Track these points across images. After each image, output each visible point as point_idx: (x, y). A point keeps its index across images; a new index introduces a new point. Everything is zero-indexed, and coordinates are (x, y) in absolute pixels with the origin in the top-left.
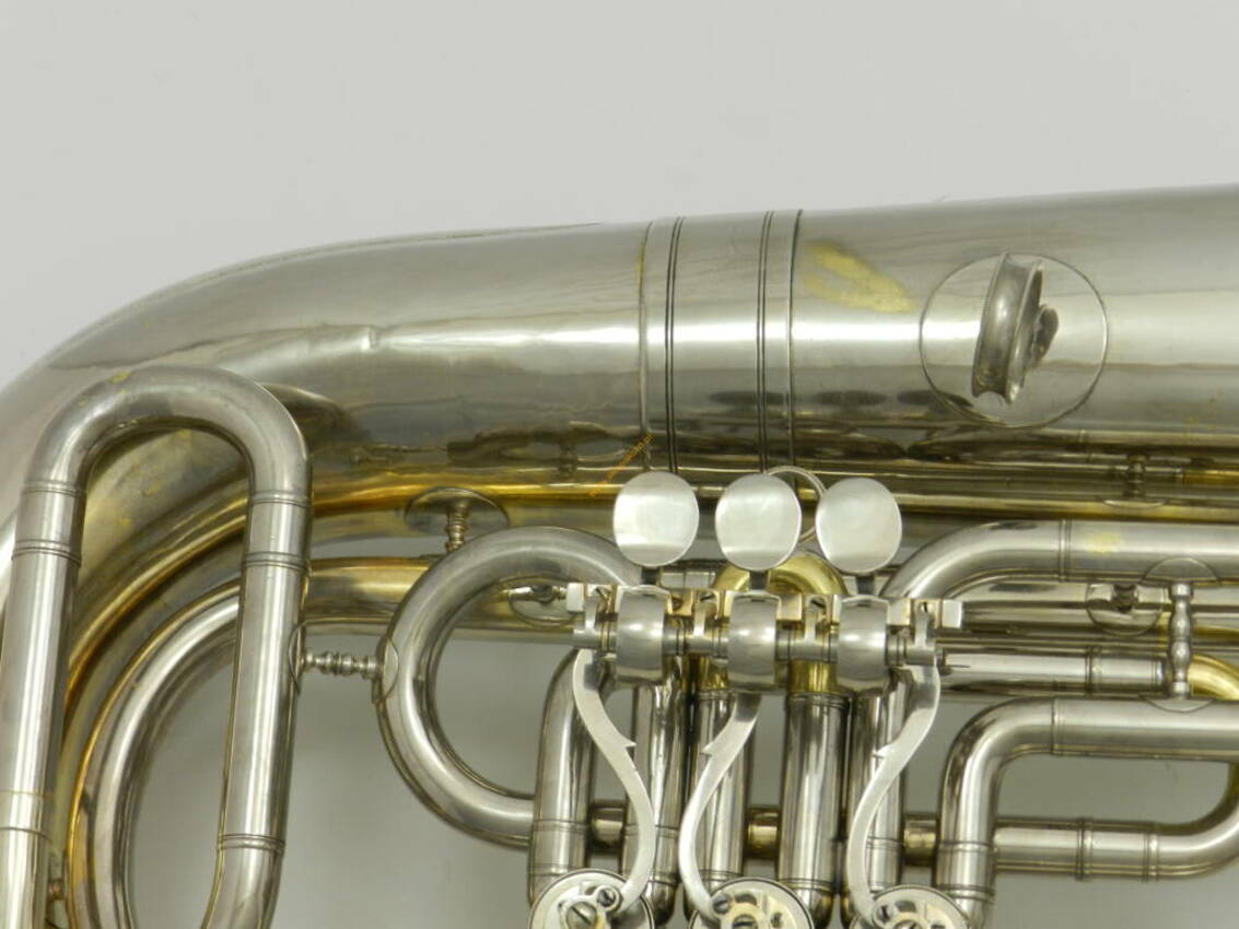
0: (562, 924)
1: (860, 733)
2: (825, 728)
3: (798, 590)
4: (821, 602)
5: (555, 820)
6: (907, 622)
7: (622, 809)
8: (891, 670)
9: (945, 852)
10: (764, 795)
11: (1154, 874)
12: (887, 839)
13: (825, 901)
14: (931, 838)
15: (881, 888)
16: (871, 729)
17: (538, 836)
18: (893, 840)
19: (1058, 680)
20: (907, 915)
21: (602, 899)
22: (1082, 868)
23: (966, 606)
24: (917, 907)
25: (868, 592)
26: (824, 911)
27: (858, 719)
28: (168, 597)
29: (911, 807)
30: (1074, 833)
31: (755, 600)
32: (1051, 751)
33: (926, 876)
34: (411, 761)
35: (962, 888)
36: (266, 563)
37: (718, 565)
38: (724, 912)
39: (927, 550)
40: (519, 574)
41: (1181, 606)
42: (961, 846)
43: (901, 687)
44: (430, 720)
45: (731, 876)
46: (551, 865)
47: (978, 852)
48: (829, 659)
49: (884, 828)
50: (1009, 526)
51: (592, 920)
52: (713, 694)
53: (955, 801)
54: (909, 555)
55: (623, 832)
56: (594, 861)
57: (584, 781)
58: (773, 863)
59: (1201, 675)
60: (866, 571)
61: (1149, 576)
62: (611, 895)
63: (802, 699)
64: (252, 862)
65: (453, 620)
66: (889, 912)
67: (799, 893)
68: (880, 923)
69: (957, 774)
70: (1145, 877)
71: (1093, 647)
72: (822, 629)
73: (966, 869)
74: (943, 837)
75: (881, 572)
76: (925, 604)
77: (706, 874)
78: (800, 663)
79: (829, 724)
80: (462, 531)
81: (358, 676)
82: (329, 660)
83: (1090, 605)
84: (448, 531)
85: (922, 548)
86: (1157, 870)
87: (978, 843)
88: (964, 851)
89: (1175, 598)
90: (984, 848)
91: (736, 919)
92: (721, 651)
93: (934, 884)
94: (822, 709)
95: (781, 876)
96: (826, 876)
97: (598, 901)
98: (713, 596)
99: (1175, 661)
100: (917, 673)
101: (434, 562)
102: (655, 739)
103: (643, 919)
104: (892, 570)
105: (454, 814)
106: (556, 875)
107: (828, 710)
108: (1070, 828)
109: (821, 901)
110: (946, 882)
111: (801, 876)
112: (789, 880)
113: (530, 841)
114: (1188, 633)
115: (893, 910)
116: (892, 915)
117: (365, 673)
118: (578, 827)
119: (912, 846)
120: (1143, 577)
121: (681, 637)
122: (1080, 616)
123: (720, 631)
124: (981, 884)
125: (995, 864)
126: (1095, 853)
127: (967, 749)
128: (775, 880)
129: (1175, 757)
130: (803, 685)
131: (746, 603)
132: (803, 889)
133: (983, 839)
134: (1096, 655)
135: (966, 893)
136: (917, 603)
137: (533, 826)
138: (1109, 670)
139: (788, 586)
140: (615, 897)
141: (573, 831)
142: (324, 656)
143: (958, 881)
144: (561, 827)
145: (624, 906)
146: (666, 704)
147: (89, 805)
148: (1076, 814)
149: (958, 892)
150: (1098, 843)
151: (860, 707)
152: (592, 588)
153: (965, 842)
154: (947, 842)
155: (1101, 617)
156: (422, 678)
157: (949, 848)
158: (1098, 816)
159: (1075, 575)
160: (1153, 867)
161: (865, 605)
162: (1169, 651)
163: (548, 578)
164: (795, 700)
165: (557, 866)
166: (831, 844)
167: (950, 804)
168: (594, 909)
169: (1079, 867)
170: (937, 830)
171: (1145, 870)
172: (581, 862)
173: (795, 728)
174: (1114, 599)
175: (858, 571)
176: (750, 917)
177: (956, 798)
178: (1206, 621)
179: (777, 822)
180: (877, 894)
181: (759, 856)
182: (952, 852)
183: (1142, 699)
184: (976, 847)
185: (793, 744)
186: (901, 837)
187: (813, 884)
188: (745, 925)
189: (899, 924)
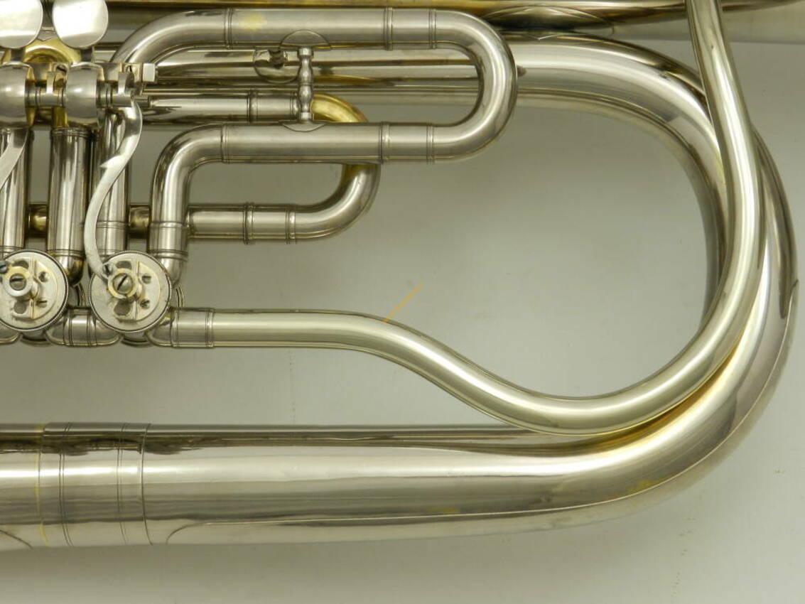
1: (98, 152)
2: (76, 150)
4: (63, 68)
9: (155, 228)
10: (37, 197)
11: (294, 238)
12: (118, 221)
13: (78, 263)
15: (112, 253)
16: (105, 149)
18: (121, 222)
19: (233, 114)
20: (122, 270)
22: (247, 235)
24: (132, 265)
25: (89, 60)
26: (77, 271)
27: (97, 143)
29: (134, 199)
30: (241, 213)
31: (16, 68)
32: (222, 160)
33: (141, 244)
35: (166, 251)
38: (5, 272)
39: (140, 31)
41: (306, 62)
42: (164, 224)
45: (16, 250)
47: (176, 227)
48: (63, 105)
49: (115, 215)
50: (199, 14)
53: (160, 194)
54: (129, 35)
58: (44, 240)
59: (323, 107)
60: (84, 46)
61: (283, 43)
63: (61, 132)
66: (110, 269)
67: (60, 259)
68: (105, 276)
69: (161, 176)
70: (288, 240)
71: (251, 91)
72: (60, 85)
73: (168, 239)
74: (153, 219)
75: (101, 46)
78: (58, 109)
79: (79, 148)
83: (257, 64)
85: (139, 29)
86: (295, 235)
87: (177, 222)
88: (167, 227)
89: (301, 58)
90: (180, 225)
91: (11, 277)
93: (148, 251)
94: (73, 138)
95: (49, 249)
96: (76, 246)
99: (301, 98)
100: (131, 113)
107: (78, 139)
108: (235, 210)
109: (75, 264)
110: (155, 248)
111: (62, 248)
112: (54, 251)
114: (310, 80)
116: (112, 269)
120: (281, 44)
122: (250, 72)
124: (179, 249)
125: (189, 234)
126: (255, 227)
127: (169, 159)
128: (46, 252)
129: (301, 161)
130: (61, 123)
132: (62, 256)
133: (179, 219)
134: (254, 96)
135: (168, 255)
136: (126, 66)
138: (262, 106)
139: (45, 58)
143: (163, 247)
148: (242, 201)
149: (163, 254)
150: (256, 219)
151: (98, 136)
153: (167, 222)
154: (156, 222)
155: (265, 72)
157: (157, 225)
158: (257, 201)
159: (235, 44)
160: (293, 233)
161: (86, 68)
162: (298, 92)
164: (56, 133)
166: (81, 226)
167: (157, 198)
169: (245, 235)
170: (150, 214)
171: (288, 236)
173: (56, 151)
174: (271, 59)
176: (21, 275)
177: (161, 193)
178: (339, 72)
179: (47, 214)
180: (107, 258)
182: (159, 228)
183: (280, 124)
184: (174, 224)
185: (55, 162)
186: (126, 220)
187: (69, 253)
188: (17, 281)
189: (117, 277)
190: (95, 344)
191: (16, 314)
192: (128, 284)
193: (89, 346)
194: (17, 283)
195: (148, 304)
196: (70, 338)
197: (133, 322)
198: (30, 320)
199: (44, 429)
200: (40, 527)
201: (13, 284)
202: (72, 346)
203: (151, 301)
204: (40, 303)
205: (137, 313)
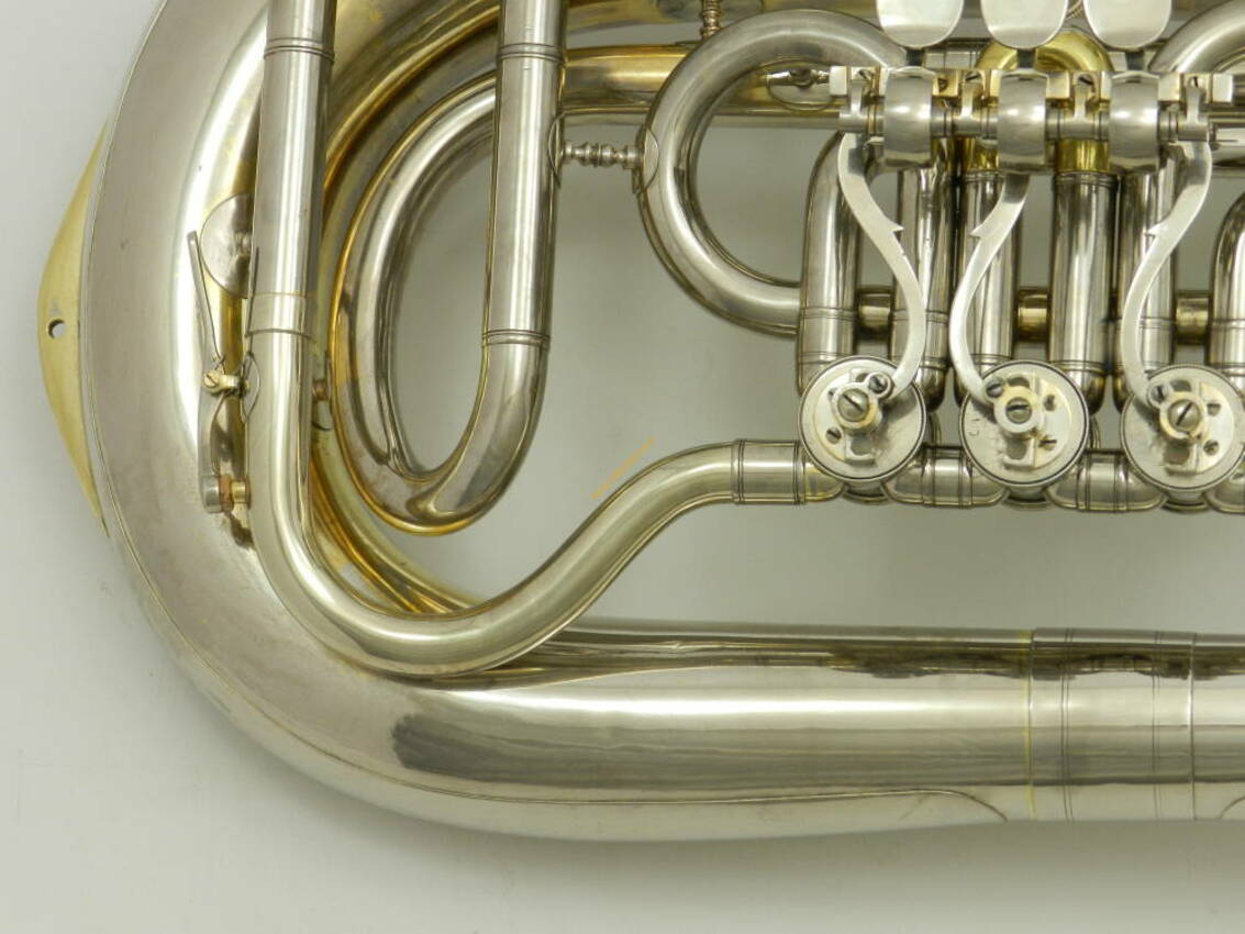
0: (833, 411)
1: (1129, 211)
2: (1094, 206)
3: (1063, 68)
4: (1088, 79)
5: (822, 307)
6: (1177, 97)
7: (890, 294)
8: (1162, 146)
9: (1218, 330)
10: (1033, 276)
12: (1160, 317)
13: (1098, 382)
14: (1203, 316)
15: (1154, 368)
16: (1140, 207)
17: (806, 324)
18: (1165, 319)
20: (1182, 395)
21: (874, 385)
23: (1237, 78)
24: (1193, 386)
25: (1138, 68)
26: (1096, 393)
27: (1127, 197)
28: (420, 92)
29: (1182, 285)
31: (1023, 79)
33: (1199, 354)
34: (674, 252)
35: (1236, 365)
36: (522, 55)
37: (981, 44)
38: (997, 396)
39: (1193, 23)
40: (780, 59)
42: (1234, 324)
43: (1171, 163)
44: (693, 210)
45: (1002, 360)
46: (819, 353)
48: (1100, 137)
49: (1156, 308)
51: (864, 407)
52: (980, 175)
53: (1227, 279)
54: (1177, 28)
55: (891, 317)
56: (862, 348)
57: (850, 268)
58: (1043, 346)
60: (1135, 46)
62: (882, 381)
63: (1070, 179)
64: (518, 357)
65: (713, 106)
66: (1164, 392)
67: (1071, 375)
68: (1155, 403)
69: (1229, 250)
72: (1091, 106)
73: (1240, 347)
74: (1216, 315)
75: (1151, 47)
76: (1196, 79)
77: (977, 357)
78: (1067, 142)
79: (1098, 203)
80: (717, 16)
81: (617, 167)
82: (588, 152)
84: (703, 16)
85: (1189, 22)
88: (1237, 329)
91: (1009, 403)
92: (990, 132)
93: (1207, 362)
94: (1090, 188)
95: (1052, 358)
96: (1097, 356)
97: (870, 387)
98: (978, 76)
100: (1188, 149)
101: (692, 48)
102: (921, 222)
103: (915, 404)
104: (1160, 45)
105: (718, 304)
106: (824, 363)
107: (1097, 189)
109: (1093, 383)
110: (1220, 360)
111: (1073, 358)
112: (1061, 362)
113: (797, 330)
115: (1169, 390)
116: (1168, 395)
117: (625, 163)
118: (846, 313)
119: (1183, 324)
121: (949, 119)
123: (988, 111)
127: (1239, 225)
128: (1047, 362)
130: (1070, 164)
131: (1014, 82)
132: (1074, 370)
135: (1241, 371)
136: (1187, 79)
137: (800, 315)
139: (1054, 63)
140: (886, 383)
141: (840, 318)
142: (583, 147)
143: (1232, 359)
144: (827, 314)
145: (896, 392)
146: (932, 186)
147: (350, 305)
149: (1232, 370)
151: (1129, 185)
152: (855, 71)
153: (1239, 320)
154: (1220, 320)
156: (683, 167)
157: (1222, 325)
161: (1136, 81)
163: (807, 62)
164: (1063, 180)
165: (826, 353)
166: (1102, 325)
167: (1223, 281)
168: (866, 396)
170: (1210, 307)
172: (849, 349)
173: (1064, 207)
175: (1127, 47)
176: (1024, 400)
177: (1228, 276)
179: (1048, 304)
180: (1151, 374)
181: (1030, 339)
182: (1226, 330)
185: (1061, 225)
186: (1173, 317)
187: (1085, 366)
188: (1019, 409)
189: (1175, 405)
190: (1125, 508)
191: (1007, 459)
192: (1192, 416)
193: (1114, 512)
194: (1018, 411)
195: (1215, 448)
196: (1087, 499)
197: (1190, 474)
198: (1029, 469)
199: (1032, 638)
200: (1028, 789)
201: (1011, 413)
202: (1088, 510)
203: (1220, 442)
204: (1046, 443)
205: (1198, 460)
